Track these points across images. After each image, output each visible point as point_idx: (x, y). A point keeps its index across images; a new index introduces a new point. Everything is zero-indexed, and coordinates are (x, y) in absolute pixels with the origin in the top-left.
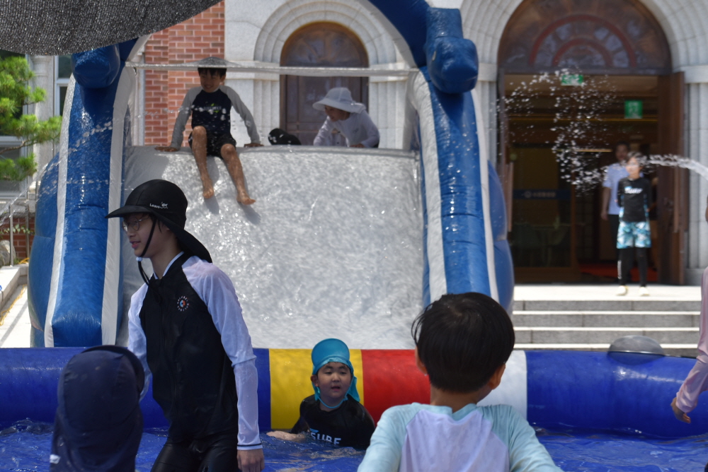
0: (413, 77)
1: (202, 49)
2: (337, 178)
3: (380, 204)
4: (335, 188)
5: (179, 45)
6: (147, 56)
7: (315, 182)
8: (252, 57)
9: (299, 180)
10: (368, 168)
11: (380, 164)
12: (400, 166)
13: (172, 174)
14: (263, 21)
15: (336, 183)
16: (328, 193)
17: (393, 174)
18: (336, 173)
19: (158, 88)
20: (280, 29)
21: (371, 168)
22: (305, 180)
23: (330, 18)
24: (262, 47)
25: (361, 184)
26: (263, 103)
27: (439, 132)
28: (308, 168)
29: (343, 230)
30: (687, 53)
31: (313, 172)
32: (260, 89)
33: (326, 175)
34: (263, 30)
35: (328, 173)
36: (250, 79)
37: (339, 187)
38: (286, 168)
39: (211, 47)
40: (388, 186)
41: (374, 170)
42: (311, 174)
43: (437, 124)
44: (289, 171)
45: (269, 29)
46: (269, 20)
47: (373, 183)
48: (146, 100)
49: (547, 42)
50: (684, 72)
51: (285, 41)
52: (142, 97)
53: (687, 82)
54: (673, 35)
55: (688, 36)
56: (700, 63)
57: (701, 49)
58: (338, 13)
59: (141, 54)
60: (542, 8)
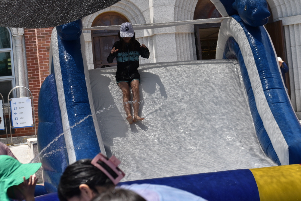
2: (196, 76)
3: (221, 86)
4: (196, 80)
6: (25, 36)
7: (186, 79)
9: (177, 79)
10: (210, 69)
11: (216, 67)
12: (227, 66)
15: (196, 78)
16: (193, 83)
17: (224, 70)
18: (195, 73)
21: (212, 69)
22: (180, 78)
25: (209, 77)
28: (181, 72)
29: (205, 102)
30: (281, 11)
31: (184, 74)
33: (190, 75)
35: (191, 74)
37: (198, 80)
38: (170, 74)
40: (223, 77)
41: (214, 70)
42: (183, 75)
43: (250, 42)
44: (171, 75)
47: (215, 76)
49: (214, 12)
50: (281, 21)
51: (92, 22)
52: (25, 56)
53: (283, 25)
54: (274, 3)
55: (281, 3)
56: (288, 15)
57: (288, 9)
58: (116, 6)
59: (22, 35)
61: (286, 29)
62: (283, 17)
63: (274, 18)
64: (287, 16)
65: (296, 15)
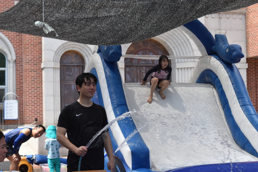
1: (35, 58)
5: (28, 57)
6: (17, 61)
8: (53, 61)
14: (56, 50)
19: (20, 71)
20: (60, 52)
23: (74, 49)
24: (55, 58)
26: (56, 75)
32: (55, 70)
34: (55, 53)
36: (52, 68)
39: (38, 58)
45: (57, 52)
48: (16, 74)
51: (61, 56)
55: (178, 54)
59: (15, 60)
60: (134, 46)
62: (178, 63)
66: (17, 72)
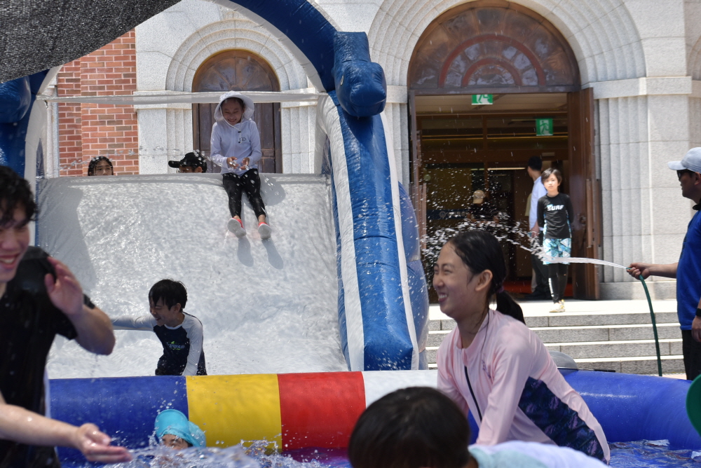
0: (322, 102)
1: (114, 80)
5: (91, 77)
6: (60, 89)
8: (164, 87)
13: (87, 208)
14: (173, 51)
19: (72, 121)
20: (191, 58)
23: (240, 46)
24: (173, 76)
26: (176, 132)
27: (349, 155)
30: (595, 69)
32: (172, 118)
34: (173, 59)
36: (162, 109)
39: (123, 78)
43: (347, 148)
45: (180, 59)
46: (180, 50)
48: (60, 133)
49: (456, 63)
50: (592, 88)
51: (196, 69)
52: (56, 130)
53: (596, 98)
54: (581, 52)
55: (596, 52)
56: (609, 78)
57: (608, 64)
58: (248, 40)
59: (53, 87)
60: (450, 29)
61: (602, 105)
62: (597, 81)
63: (583, 81)
64: (606, 79)
65: (624, 78)
66: (64, 127)
